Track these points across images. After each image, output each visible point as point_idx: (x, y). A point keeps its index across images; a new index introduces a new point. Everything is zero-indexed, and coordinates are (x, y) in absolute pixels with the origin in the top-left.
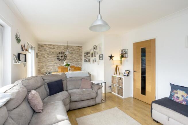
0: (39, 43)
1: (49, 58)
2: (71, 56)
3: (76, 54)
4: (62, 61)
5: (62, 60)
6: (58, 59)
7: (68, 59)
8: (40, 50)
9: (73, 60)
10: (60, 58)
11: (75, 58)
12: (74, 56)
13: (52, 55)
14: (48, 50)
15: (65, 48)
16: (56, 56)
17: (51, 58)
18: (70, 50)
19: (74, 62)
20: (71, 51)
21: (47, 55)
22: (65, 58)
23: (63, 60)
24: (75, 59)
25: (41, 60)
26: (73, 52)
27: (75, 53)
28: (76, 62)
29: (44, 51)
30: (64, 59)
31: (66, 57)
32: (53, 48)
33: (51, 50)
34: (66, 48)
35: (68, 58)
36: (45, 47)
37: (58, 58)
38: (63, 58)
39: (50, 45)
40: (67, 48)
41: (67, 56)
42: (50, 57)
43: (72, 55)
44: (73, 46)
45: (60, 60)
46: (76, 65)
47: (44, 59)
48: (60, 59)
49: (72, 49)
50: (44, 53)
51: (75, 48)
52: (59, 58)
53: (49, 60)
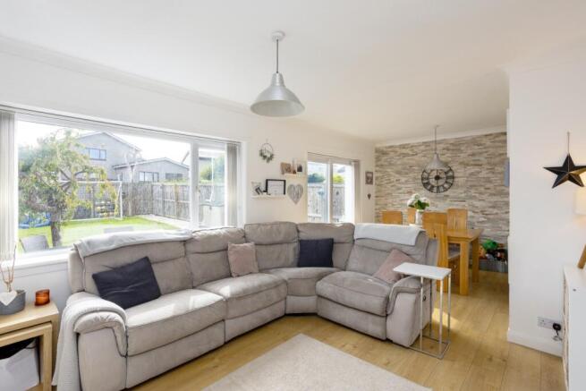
0: (378, 146)
1: (403, 183)
2: (472, 174)
3: (495, 165)
4: (438, 191)
5: (438, 187)
6: (425, 185)
7: (462, 186)
8: (379, 163)
9: (482, 189)
10: (433, 182)
11: (490, 182)
12: (484, 174)
13: (411, 175)
14: (399, 162)
15: (448, 150)
16: (420, 177)
17: (406, 181)
18: (470, 152)
19: (484, 197)
20: (473, 155)
21: (397, 176)
22: (450, 181)
23: (441, 189)
24: (488, 185)
25: (383, 189)
26: (483, 159)
27: (489, 163)
28: (491, 195)
29: (390, 164)
30: (446, 186)
31: (453, 177)
32: (411, 153)
33: (406, 160)
34: (451, 147)
35: (460, 180)
36: (392, 154)
37: (425, 181)
38: (441, 182)
39: (404, 148)
40: (456, 146)
41: (456, 175)
42: (403, 180)
43: (477, 169)
44: (480, 137)
45: (431, 190)
46: (494, 207)
47: (389, 186)
48: (433, 187)
49: (476, 147)
50: (389, 170)
51: (488, 143)
52: (428, 183)
53: (399, 189)
